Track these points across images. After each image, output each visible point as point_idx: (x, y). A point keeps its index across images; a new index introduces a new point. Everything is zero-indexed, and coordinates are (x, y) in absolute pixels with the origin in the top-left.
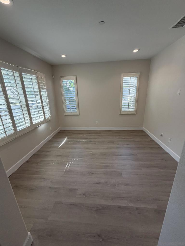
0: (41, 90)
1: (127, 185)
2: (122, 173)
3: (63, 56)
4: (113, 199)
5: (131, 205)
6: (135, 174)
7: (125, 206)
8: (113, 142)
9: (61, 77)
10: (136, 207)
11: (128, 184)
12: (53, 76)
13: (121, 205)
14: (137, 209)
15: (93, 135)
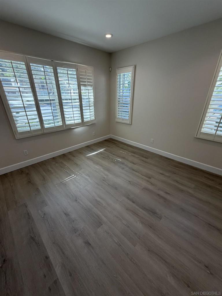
0: (82, 88)
1: (88, 243)
2: (103, 225)
3: (108, 36)
4: (54, 243)
5: (58, 270)
6: (116, 241)
7: (53, 263)
8: (150, 178)
9: (118, 69)
10: (58, 279)
11: (90, 244)
12: (110, 69)
13: (51, 258)
14: (56, 282)
15: (136, 157)
